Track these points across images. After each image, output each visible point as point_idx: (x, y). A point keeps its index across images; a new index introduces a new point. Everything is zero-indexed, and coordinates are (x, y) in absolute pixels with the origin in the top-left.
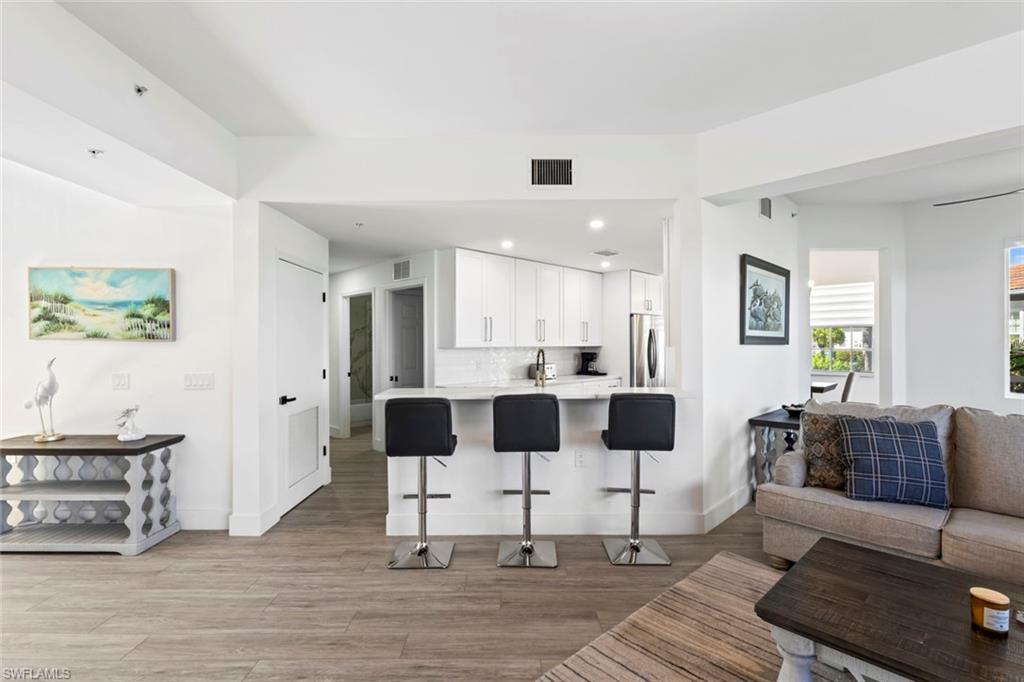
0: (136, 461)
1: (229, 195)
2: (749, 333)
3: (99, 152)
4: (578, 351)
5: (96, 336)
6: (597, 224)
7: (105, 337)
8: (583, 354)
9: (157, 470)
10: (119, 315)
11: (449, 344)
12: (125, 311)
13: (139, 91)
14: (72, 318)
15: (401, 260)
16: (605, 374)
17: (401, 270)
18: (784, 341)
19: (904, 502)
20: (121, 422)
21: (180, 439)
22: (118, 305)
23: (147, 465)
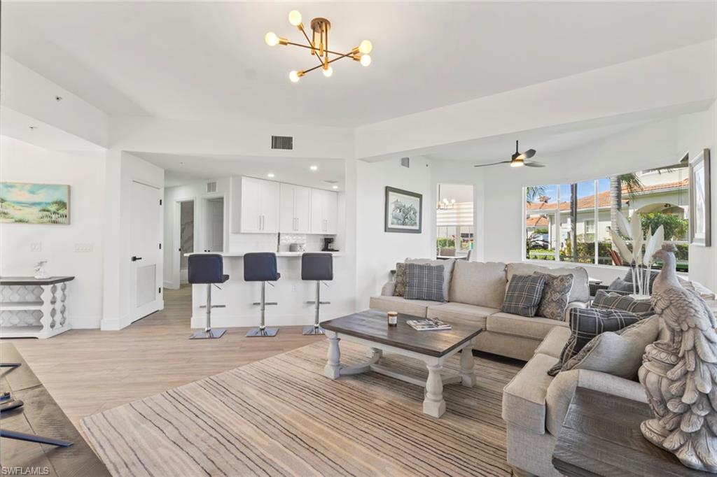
0: (48, 288)
1: (104, 147)
2: (390, 226)
3: (35, 128)
4: (323, 237)
5: (20, 221)
6: (314, 168)
7: (27, 222)
8: (325, 239)
9: (59, 294)
10: (36, 210)
11: (237, 231)
12: (39, 208)
13: (58, 99)
14: (6, 211)
15: (210, 181)
16: (337, 251)
17: (211, 187)
18: (419, 231)
19: (426, 300)
20: (37, 268)
21: (72, 279)
22: (34, 204)
23: (54, 290)
